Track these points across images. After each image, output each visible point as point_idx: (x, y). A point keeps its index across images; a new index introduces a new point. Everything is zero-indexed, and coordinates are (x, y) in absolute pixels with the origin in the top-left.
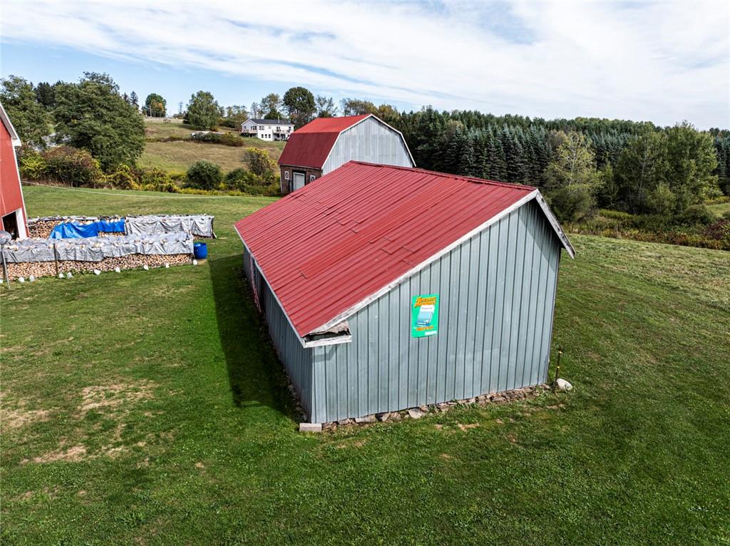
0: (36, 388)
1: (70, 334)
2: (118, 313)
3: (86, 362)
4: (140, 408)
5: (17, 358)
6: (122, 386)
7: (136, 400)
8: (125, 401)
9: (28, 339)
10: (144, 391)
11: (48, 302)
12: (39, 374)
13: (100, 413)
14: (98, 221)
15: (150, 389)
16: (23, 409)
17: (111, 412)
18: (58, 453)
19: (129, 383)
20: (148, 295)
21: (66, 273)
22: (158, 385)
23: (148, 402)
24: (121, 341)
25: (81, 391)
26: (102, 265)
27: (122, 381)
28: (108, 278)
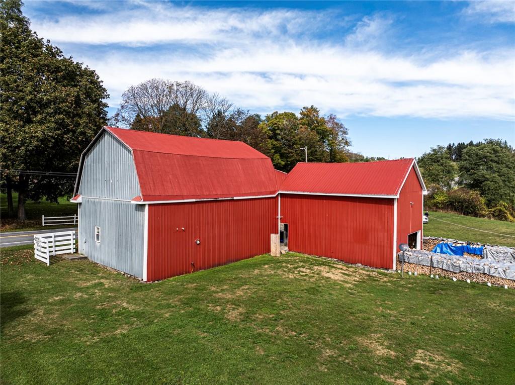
0: (395, 338)
1: (424, 315)
2: (457, 310)
3: (426, 335)
4: (446, 377)
5: (392, 318)
6: (441, 359)
7: (446, 370)
8: (438, 368)
9: (402, 309)
10: (453, 367)
11: (419, 291)
12: (399, 331)
13: (422, 367)
14: (465, 245)
15: (457, 368)
16: (384, 347)
17: (428, 371)
18: (392, 378)
19: (446, 358)
20: (483, 304)
21: (435, 275)
22: (464, 368)
23: (453, 375)
24: (452, 329)
25: (417, 350)
26: (459, 276)
27: (442, 355)
28: (461, 285)
